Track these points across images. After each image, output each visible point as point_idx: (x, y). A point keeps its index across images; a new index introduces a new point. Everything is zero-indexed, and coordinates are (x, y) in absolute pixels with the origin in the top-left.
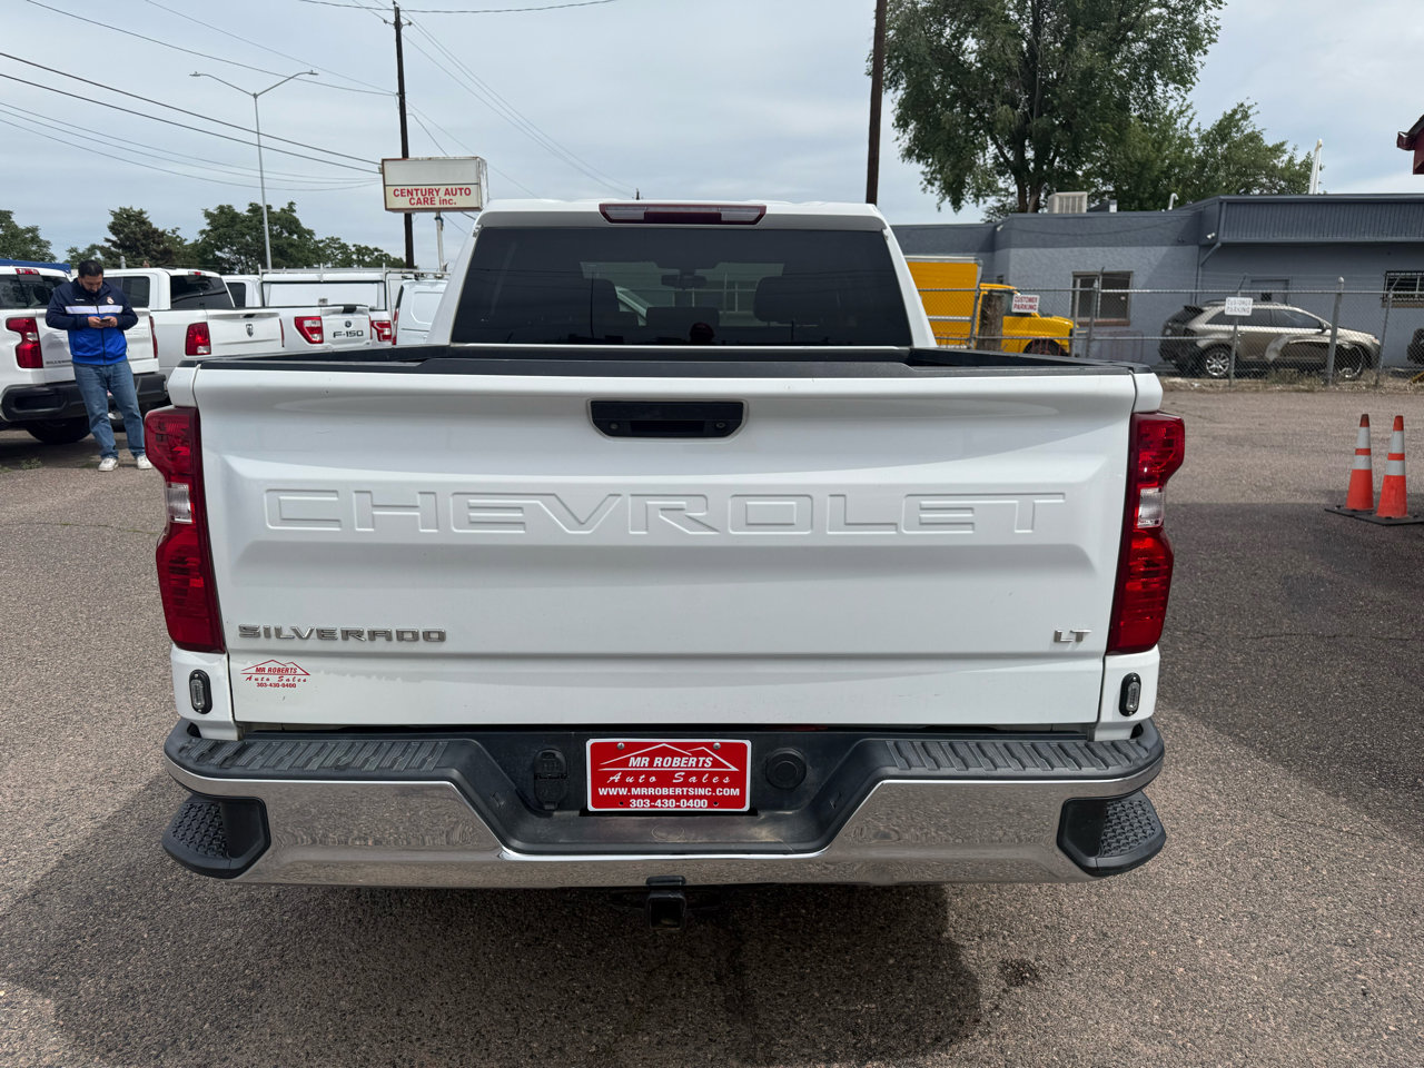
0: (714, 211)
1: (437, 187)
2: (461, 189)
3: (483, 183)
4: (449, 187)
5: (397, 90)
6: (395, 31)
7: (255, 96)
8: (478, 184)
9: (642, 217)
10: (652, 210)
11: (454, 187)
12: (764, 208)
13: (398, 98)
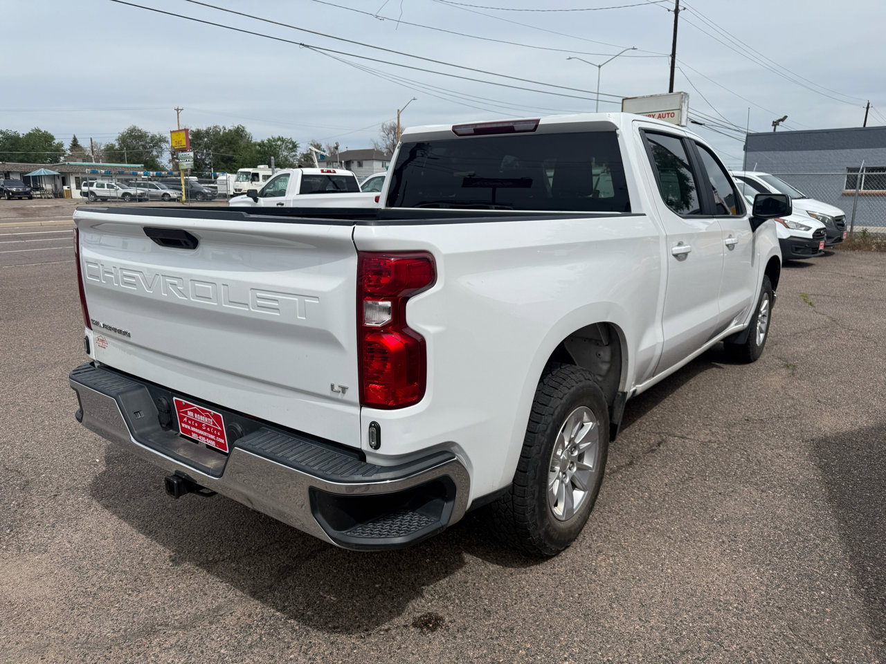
0: (511, 124)
1: (653, 114)
2: (668, 114)
3: (684, 109)
4: (661, 113)
5: (671, 53)
6: (674, 15)
7: (599, 67)
8: (680, 110)
9: (473, 132)
10: (478, 127)
11: (664, 113)
12: (538, 121)
13: (670, 58)
